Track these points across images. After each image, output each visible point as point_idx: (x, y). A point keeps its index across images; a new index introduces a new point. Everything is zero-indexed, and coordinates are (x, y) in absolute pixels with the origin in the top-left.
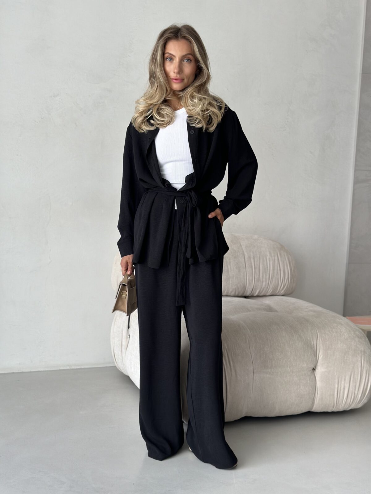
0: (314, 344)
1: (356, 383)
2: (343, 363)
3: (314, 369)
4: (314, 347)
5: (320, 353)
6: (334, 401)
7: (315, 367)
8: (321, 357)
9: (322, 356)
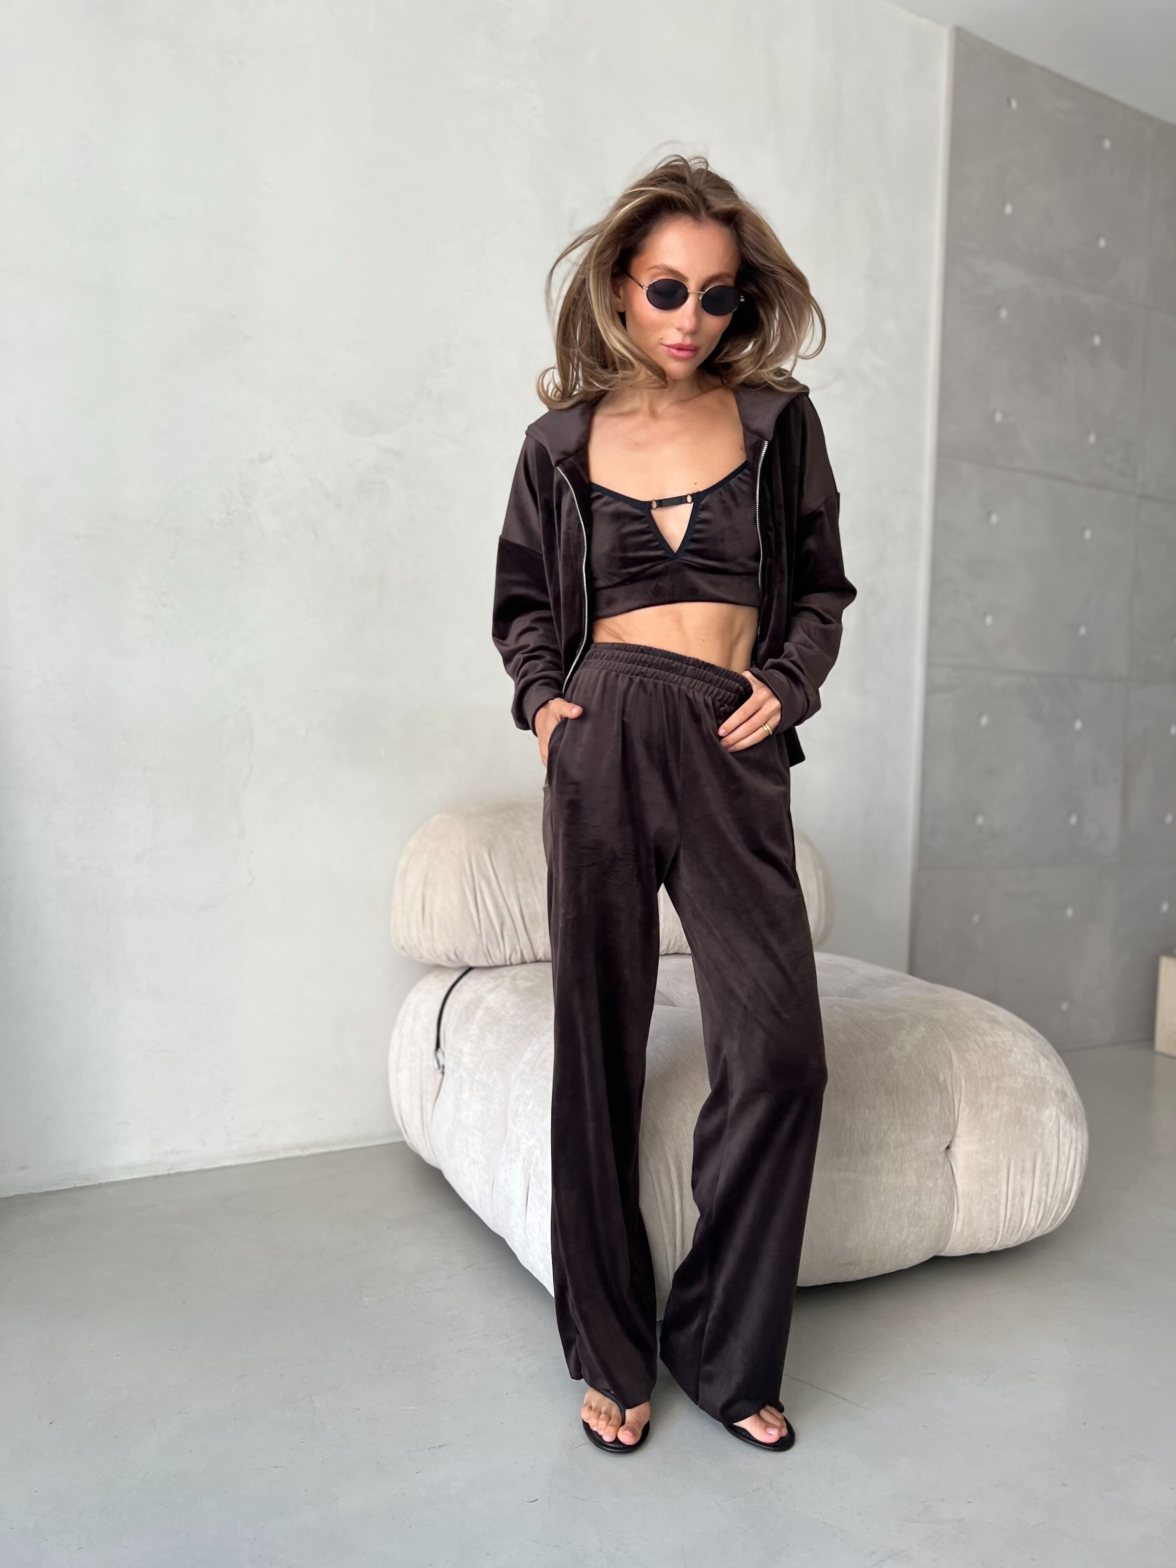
0: (945, 1081)
1: (1048, 1175)
2: (1018, 1127)
3: (948, 1148)
4: (946, 1089)
5: (963, 1103)
6: (998, 1227)
7: (951, 1142)
8: (964, 1113)
9: (966, 1113)
